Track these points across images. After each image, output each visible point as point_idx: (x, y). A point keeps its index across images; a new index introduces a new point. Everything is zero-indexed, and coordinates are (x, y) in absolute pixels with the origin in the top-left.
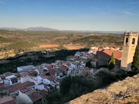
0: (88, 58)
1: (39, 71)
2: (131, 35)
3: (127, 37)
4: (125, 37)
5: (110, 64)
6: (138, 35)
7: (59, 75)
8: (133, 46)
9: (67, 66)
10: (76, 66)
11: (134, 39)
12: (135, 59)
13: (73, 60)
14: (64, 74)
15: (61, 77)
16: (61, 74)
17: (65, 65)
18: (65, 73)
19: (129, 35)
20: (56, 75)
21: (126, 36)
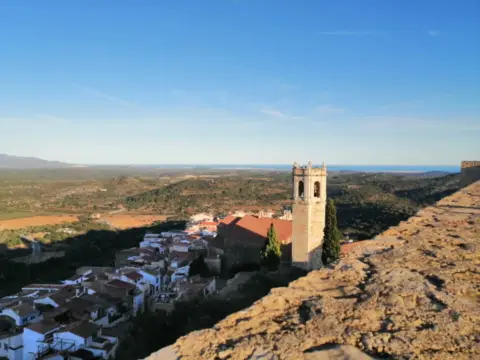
0: (190, 250)
1: (20, 315)
2: (310, 173)
3: (301, 179)
4: (296, 178)
5: (266, 255)
6: (325, 173)
7: (104, 315)
8: (318, 203)
9: (131, 281)
10: (159, 276)
11: (317, 184)
12: (330, 236)
13: (141, 261)
14: (122, 310)
15: (112, 319)
16: (112, 310)
17: (124, 279)
18: (125, 304)
19: (306, 172)
20: (94, 315)
21: (299, 176)
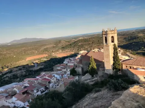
2: (109, 33)
3: (105, 36)
4: (104, 36)
6: (116, 32)
7: (39, 91)
11: (113, 37)
13: (60, 69)
14: (46, 88)
15: (42, 92)
16: (43, 89)
18: (48, 86)
19: (107, 33)
20: (35, 91)
21: (104, 34)
